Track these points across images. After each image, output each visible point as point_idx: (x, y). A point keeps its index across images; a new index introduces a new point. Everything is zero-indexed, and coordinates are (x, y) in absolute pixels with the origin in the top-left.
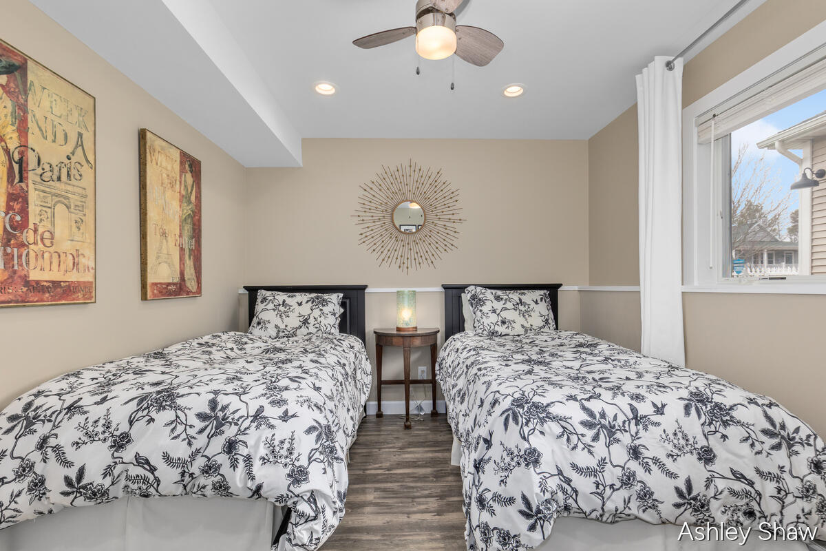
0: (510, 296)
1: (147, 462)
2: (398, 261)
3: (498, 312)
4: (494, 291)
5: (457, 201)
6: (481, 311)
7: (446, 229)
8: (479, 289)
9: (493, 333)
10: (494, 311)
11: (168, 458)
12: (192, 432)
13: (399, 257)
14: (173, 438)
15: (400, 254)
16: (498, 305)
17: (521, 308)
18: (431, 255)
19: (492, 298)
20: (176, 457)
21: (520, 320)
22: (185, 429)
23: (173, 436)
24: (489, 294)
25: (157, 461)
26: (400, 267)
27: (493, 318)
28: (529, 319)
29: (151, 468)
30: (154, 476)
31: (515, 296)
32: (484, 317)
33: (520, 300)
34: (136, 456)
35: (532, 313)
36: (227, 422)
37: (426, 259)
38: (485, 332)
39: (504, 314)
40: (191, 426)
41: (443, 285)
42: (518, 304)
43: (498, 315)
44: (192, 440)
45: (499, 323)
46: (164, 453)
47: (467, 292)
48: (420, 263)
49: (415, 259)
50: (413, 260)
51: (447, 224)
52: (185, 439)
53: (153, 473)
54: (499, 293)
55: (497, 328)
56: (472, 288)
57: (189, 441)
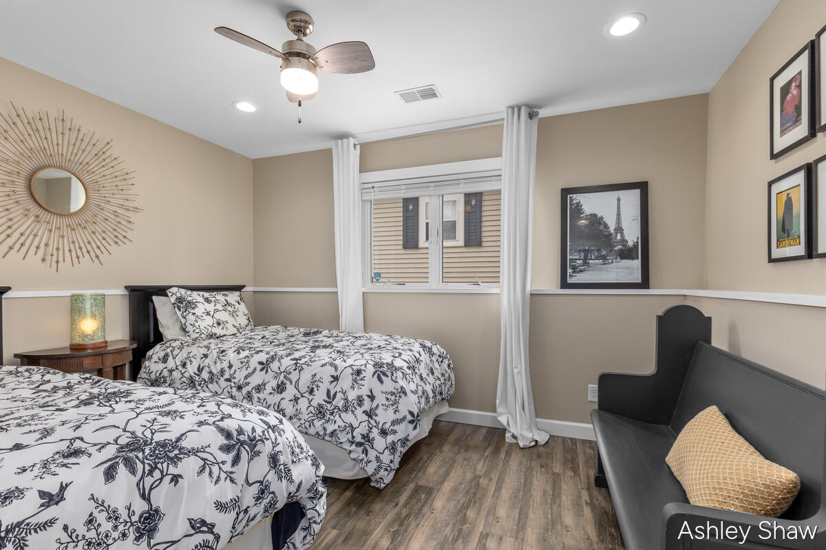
0: (217, 297)
1: (203, 523)
2: (41, 252)
3: (212, 314)
4: (201, 293)
5: (132, 185)
6: (194, 314)
7: (117, 216)
8: (183, 291)
9: (211, 336)
10: (208, 314)
11: (221, 506)
12: (227, 467)
13: (42, 246)
14: (216, 483)
15: (44, 242)
16: (210, 307)
17: (229, 308)
18: (95, 247)
19: (201, 300)
20: (228, 500)
21: (231, 320)
22: (220, 468)
23: (214, 481)
24: (196, 296)
25: (212, 516)
26: (43, 260)
27: (209, 321)
28: (237, 318)
29: (209, 528)
30: (214, 535)
31: (220, 297)
32: (199, 320)
33: (226, 301)
34: (191, 523)
35: (238, 313)
36: (257, 441)
37: (88, 252)
38: (203, 336)
39: (218, 316)
40: (223, 463)
41: (125, 287)
42: (226, 305)
43: (212, 317)
44: (232, 475)
45: (215, 325)
46: (215, 503)
47: (169, 294)
48: (78, 257)
49: (70, 251)
50: (67, 254)
51: (119, 211)
52: (226, 478)
53: (212, 532)
54: (206, 295)
55: (215, 330)
56: (174, 290)
57: (230, 477)
